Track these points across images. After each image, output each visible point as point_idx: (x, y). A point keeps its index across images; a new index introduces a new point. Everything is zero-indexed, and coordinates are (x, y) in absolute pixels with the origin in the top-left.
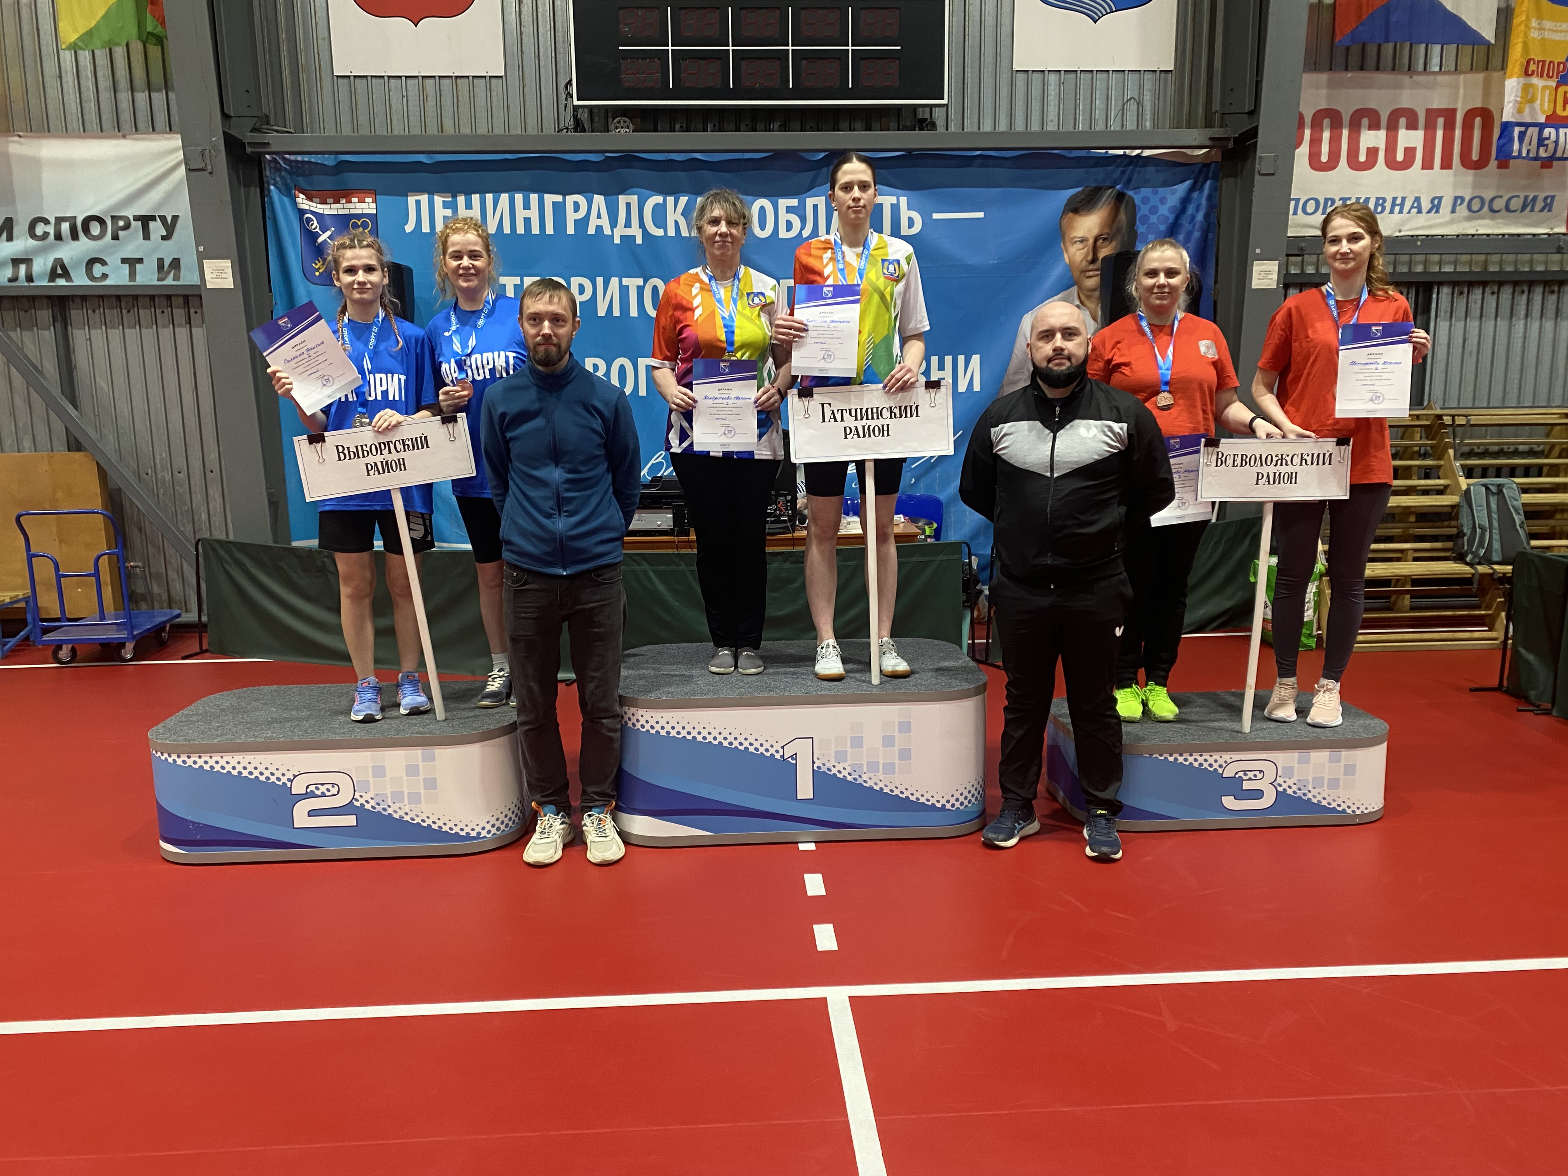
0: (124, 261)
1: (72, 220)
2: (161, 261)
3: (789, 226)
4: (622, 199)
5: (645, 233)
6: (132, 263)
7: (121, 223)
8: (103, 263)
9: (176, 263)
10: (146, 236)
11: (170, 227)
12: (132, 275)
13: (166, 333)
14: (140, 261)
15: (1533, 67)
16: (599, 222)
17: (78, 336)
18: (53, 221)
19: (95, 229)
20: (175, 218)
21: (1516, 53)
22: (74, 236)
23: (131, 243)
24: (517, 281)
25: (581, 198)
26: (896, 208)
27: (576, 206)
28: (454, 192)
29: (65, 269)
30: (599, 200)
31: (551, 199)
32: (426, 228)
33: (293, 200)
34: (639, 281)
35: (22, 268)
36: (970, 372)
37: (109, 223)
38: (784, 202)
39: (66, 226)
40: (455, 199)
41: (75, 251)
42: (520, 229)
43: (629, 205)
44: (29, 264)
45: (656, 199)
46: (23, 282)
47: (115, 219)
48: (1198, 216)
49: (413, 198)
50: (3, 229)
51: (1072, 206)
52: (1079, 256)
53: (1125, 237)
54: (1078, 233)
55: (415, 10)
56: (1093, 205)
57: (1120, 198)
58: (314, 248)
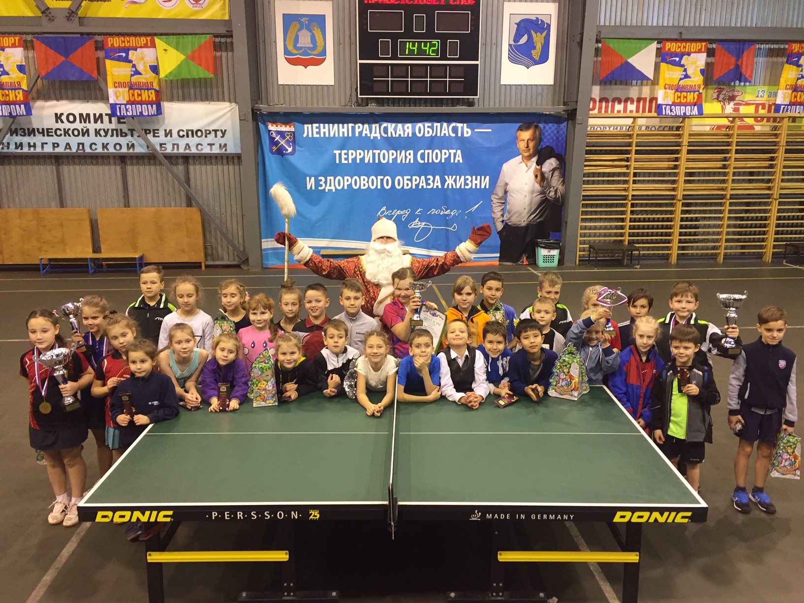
0: (208, 144)
1: (192, 131)
2: (220, 145)
3: (428, 132)
4: (374, 126)
5: (381, 135)
6: (211, 145)
7: (208, 132)
8: (201, 145)
9: (225, 145)
10: (216, 136)
11: (224, 133)
12: (211, 149)
13: (220, 167)
14: (214, 144)
15: (667, 86)
16: (366, 132)
17: (191, 168)
18: (185, 131)
19: (199, 134)
20: (225, 131)
21: (661, 82)
22: (193, 136)
23: (211, 138)
24: (339, 152)
25: (360, 125)
26: (462, 128)
27: (359, 127)
28: (319, 123)
29: (189, 147)
30: (366, 126)
31: (350, 125)
32: (310, 136)
33: (267, 127)
34: (379, 151)
35: (176, 146)
36: (486, 182)
37: (204, 132)
38: (427, 124)
39: (190, 133)
40: (320, 126)
41: (193, 141)
42: (341, 135)
43: (376, 127)
44: (178, 145)
45: (385, 125)
46: (175, 151)
47: (206, 131)
48: (561, 132)
49: (306, 125)
50: (168, 133)
51: (520, 129)
52: (522, 145)
53: (538, 139)
54: (522, 138)
55: (306, 63)
56: (527, 128)
57: (536, 127)
58: (273, 141)
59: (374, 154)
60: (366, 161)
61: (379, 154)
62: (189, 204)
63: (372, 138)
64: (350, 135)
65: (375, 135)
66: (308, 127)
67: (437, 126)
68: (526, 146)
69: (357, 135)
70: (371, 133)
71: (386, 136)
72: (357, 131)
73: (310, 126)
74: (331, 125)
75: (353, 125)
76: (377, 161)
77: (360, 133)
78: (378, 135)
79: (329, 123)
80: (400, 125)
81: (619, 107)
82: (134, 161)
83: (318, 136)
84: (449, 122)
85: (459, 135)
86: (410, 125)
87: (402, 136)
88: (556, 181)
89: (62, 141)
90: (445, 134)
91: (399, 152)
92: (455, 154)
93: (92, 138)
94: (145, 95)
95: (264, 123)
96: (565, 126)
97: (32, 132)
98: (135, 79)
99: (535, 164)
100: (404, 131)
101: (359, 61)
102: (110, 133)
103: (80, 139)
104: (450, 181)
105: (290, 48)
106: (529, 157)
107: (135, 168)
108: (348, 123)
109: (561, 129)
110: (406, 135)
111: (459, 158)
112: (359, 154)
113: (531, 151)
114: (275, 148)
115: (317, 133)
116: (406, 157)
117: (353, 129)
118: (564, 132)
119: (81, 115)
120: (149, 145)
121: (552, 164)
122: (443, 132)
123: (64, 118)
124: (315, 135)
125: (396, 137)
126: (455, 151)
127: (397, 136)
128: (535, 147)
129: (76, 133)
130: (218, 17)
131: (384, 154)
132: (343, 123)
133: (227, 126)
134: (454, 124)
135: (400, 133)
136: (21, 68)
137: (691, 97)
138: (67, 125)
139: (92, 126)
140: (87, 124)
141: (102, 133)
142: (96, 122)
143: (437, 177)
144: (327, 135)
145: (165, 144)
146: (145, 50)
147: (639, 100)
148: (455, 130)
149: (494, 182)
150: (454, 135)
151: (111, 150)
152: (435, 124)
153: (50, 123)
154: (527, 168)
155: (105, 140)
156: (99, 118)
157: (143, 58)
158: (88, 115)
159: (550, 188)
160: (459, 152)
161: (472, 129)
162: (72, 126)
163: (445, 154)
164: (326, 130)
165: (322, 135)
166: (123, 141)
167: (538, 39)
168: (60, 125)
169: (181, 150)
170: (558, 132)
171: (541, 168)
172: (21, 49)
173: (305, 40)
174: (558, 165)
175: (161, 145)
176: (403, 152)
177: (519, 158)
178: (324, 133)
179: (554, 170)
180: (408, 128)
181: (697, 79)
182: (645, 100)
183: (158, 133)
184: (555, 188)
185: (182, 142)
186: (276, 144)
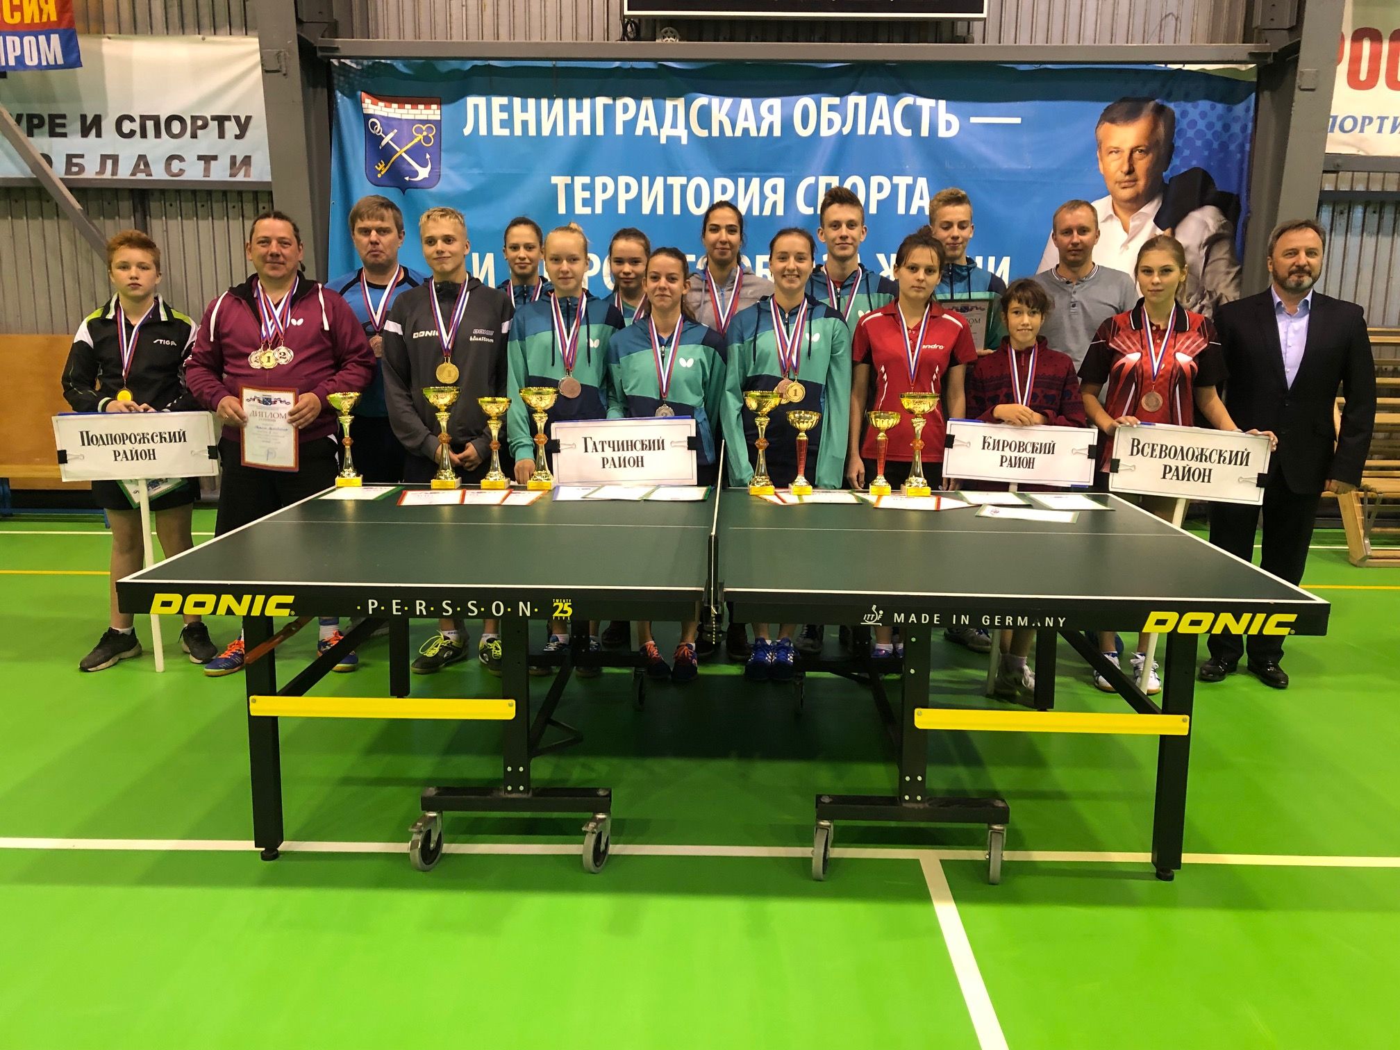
0: (200, 158)
1: (156, 119)
2: (233, 158)
3: (831, 123)
4: (669, 104)
5: (690, 133)
6: (207, 159)
7: (200, 123)
8: (181, 158)
9: (247, 160)
10: (222, 135)
11: (243, 126)
12: (207, 171)
14: (215, 158)
16: (647, 124)
17: (156, 223)
18: (138, 120)
19: (176, 127)
20: (248, 118)
22: (158, 134)
23: (207, 141)
24: (568, 180)
25: (630, 102)
26: (934, 112)
27: (625, 107)
28: (510, 93)
29: (147, 165)
30: (647, 104)
31: (601, 101)
32: (483, 131)
33: (358, 104)
34: (683, 180)
35: (109, 163)
37: (189, 122)
38: (827, 101)
39: (150, 124)
40: (511, 103)
41: (157, 148)
42: (573, 131)
43: (675, 108)
44: (115, 159)
45: (702, 100)
46: (108, 175)
47: (194, 118)
48: (1236, 128)
49: (471, 101)
50: (91, 126)
51: (1109, 117)
52: (1114, 166)
53: (1161, 148)
54: (1114, 143)
56: (1131, 116)
57: (1160, 111)
58: (378, 151)
59: (668, 190)
60: (646, 210)
61: (684, 189)
63: (663, 141)
64: (600, 131)
65: (674, 133)
66: (476, 107)
67: (856, 106)
68: (1126, 168)
69: (619, 130)
70: (660, 125)
71: (704, 133)
72: (620, 118)
73: (481, 101)
74: (544, 102)
75: (608, 101)
76: (677, 210)
77: (631, 125)
78: (682, 132)
79: (538, 97)
80: (746, 103)
83: (506, 132)
84: (894, 92)
85: (925, 132)
86: (776, 102)
87: (753, 133)
88: (1218, 278)
90: (880, 129)
91: (741, 181)
92: (910, 190)
95: (352, 95)
96: (1247, 110)
99: (1150, 223)
100: (759, 119)
106: (1136, 203)
108: (593, 96)
109: (1236, 119)
110: (764, 133)
112: (625, 189)
113: (1141, 183)
114: (382, 168)
115: (503, 124)
116: (763, 198)
117: (609, 112)
118: (1244, 128)
121: (1206, 226)
122: (875, 122)
124: (498, 131)
125: (734, 138)
126: (909, 180)
127: (738, 133)
128: (1154, 171)
131: (698, 189)
132: (579, 97)
133: (253, 106)
134: (908, 100)
135: (746, 125)
144: (532, 132)
145: (82, 156)
148: (911, 116)
150: (907, 133)
152: (852, 99)
160: (922, 183)
161: (964, 117)
163: (880, 188)
164: (531, 116)
165: (518, 131)
169: (124, 172)
170: (1226, 127)
174: (1223, 227)
175: (70, 157)
176: (755, 182)
177: (1102, 205)
178: (525, 124)
180: (770, 110)
183: (63, 126)
185: (128, 151)
186: (386, 153)
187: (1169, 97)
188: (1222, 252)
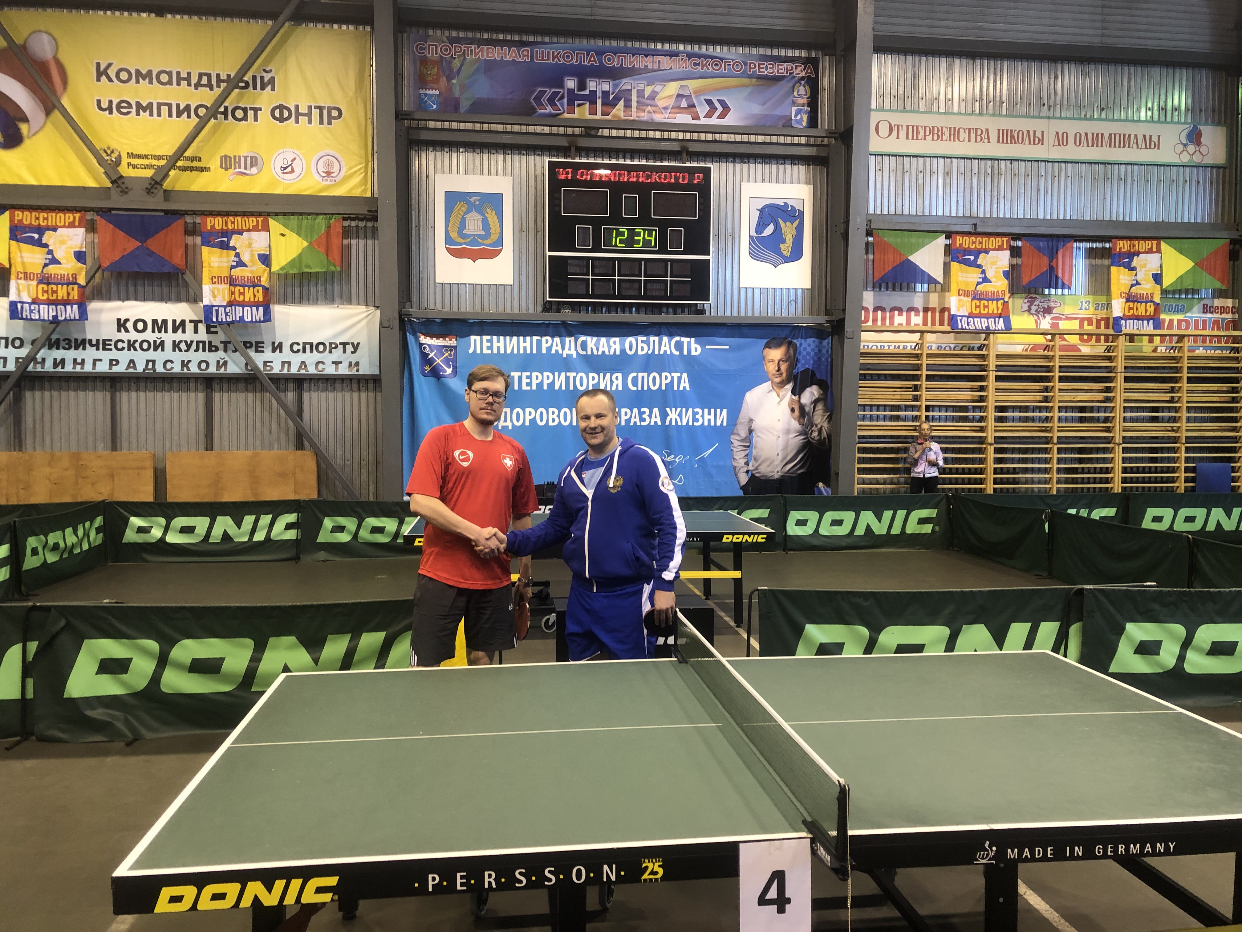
0: (333, 363)
1: (311, 345)
2: (350, 363)
3: (643, 349)
4: (567, 339)
5: (577, 353)
6: (337, 363)
7: (333, 346)
8: (323, 363)
9: (357, 364)
10: (344, 352)
11: (356, 347)
12: (337, 369)
13: (347, 394)
14: (341, 362)
15: (961, 292)
16: (557, 348)
17: (306, 395)
18: (302, 345)
19: (321, 348)
20: (358, 344)
21: (954, 287)
22: (311, 351)
23: (337, 354)
24: (519, 374)
25: (549, 338)
26: (689, 344)
27: (547, 342)
28: (491, 334)
29: (306, 366)
30: (557, 340)
31: (535, 338)
32: (478, 351)
33: (417, 339)
34: (574, 374)
35: (286, 365)
36: (722, 417)
37: (328, 345)
38: (640, 338)
39: (308, 347)
40: (492, 339)
41: (311, 358)
42: (522, 352)
43: (570, 341)
44: (289, 363)
45: (583, 338)
46: (285, 371)
47: (331, 344)
48: (824, 351)
49: (473, 338)
50: (277, 347)
51: (768, 346)
52: (771, 368)
53: (792, 360)
54: (771, 357)
55: (474, 256)
56: (778, 346)
57: (790, 343)
58: (425, 359)
59: (567, 378)
60: (557, 388)
61: (575, 378)
62: (300, 446)
63: (565, 356)
64: (535, 352)
65: (569, 352)
66: (475, 340)
67: (654, 341)
68: (777, 369)
69: (544, 351)
70: (563, 348)
71: (584, 353)
72: (544, 346)
73: (478, 338)
74: (508, 338)
75: (539, 338)
76: (571, 388)
77: (549, 349)
78: (573, 352)
79: (505, 335)
80: (603, 340)
81: (900, 320)
82: (225, 386)
83: (490, 352)
84: (671, 335)
85: (685, 353)
86: (617, 339)
87: (607, 353)
88: (820, 418)
89: (124, 357)
90: (665, 351)
91: (602, 375)
92: (679, 379)
93: (168, 353)
94: (249, 295)
95: (414, 334)
96: (828, 343)
97: (81, 344)
98: (238, 272)
99: (790, 393)
100: (609, 347)
101: (549, 253)
102: (194, 346)
103: (151, 354)
104: (673, 415)
105: (454, 235)
106: (782, 384)
107: (226, 395)
108: (531, 336)
109: (824, 347)
110: (612, 353)
111: (685, 384)
112: (547, 378)
113: (784, 375)
114: (428, 368)
115: (488, 348)
116: (612, 382)
117: (539, 343)
118: (827, 351)
119: (155, 322)
120: (249, 362)
121: (814, 394)
122: (663, 348)
123: (129, 325)
124: (485, 351)
125: (598, 355)
126: (679, 374)
127: (600, 353)
128: (790, 370)
129: (145, 346)
130: (357, 193)
131: (581, 378)
132: (525, 336)
133: (362, 339)
134: (677, 338)
135: (603, 349)
136: (80, 256)
137: (994, 307)
138: (133, 335)
139: (169, 337)
140: (163, 335)
141: (183, 346)
142: (175, 330)
143: (656, 410)
144: (502, 352)
145: (272, 362)
146: (254, 234)
147: (926, 310)
148: (679, 346)
149: (734, 417)
150: (677, 353)
151: (194, 369)
152: (652, 338)
153: (110, 332)
154: (778, 399)
155: (186, 356)
156: (179, 326)
157: (250, 245)
158: (165, 322)
159: (812, 426)
160: (685, 376)
161: (703, 345)
162: (140, 337)
163: (666, 378)
164: (501, 344)
165: (495, 351)
166: (212, 358)
167: (788, 230)
168: (123, 335)
169: (294, 370)
170: (820, 351)
171: (800, 398)
172: (82, 230)
173: (474, 224)
174: (821, 394)
175: (265, 362)
176: (608, 375)
177: (767, 385)
178: (499, 348)
179: (816, 402)
180: (615, 343)
181: (1000, 284)
182: (933, 310)
183: (263, 347)
184: (819, 426)
185: (296, 360)
186: (430, 362)
187: (793, 338)
188: (820, 406)
